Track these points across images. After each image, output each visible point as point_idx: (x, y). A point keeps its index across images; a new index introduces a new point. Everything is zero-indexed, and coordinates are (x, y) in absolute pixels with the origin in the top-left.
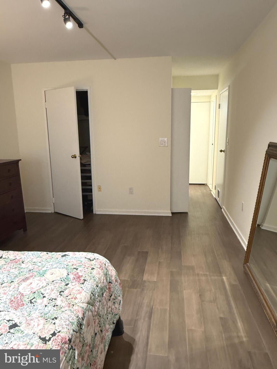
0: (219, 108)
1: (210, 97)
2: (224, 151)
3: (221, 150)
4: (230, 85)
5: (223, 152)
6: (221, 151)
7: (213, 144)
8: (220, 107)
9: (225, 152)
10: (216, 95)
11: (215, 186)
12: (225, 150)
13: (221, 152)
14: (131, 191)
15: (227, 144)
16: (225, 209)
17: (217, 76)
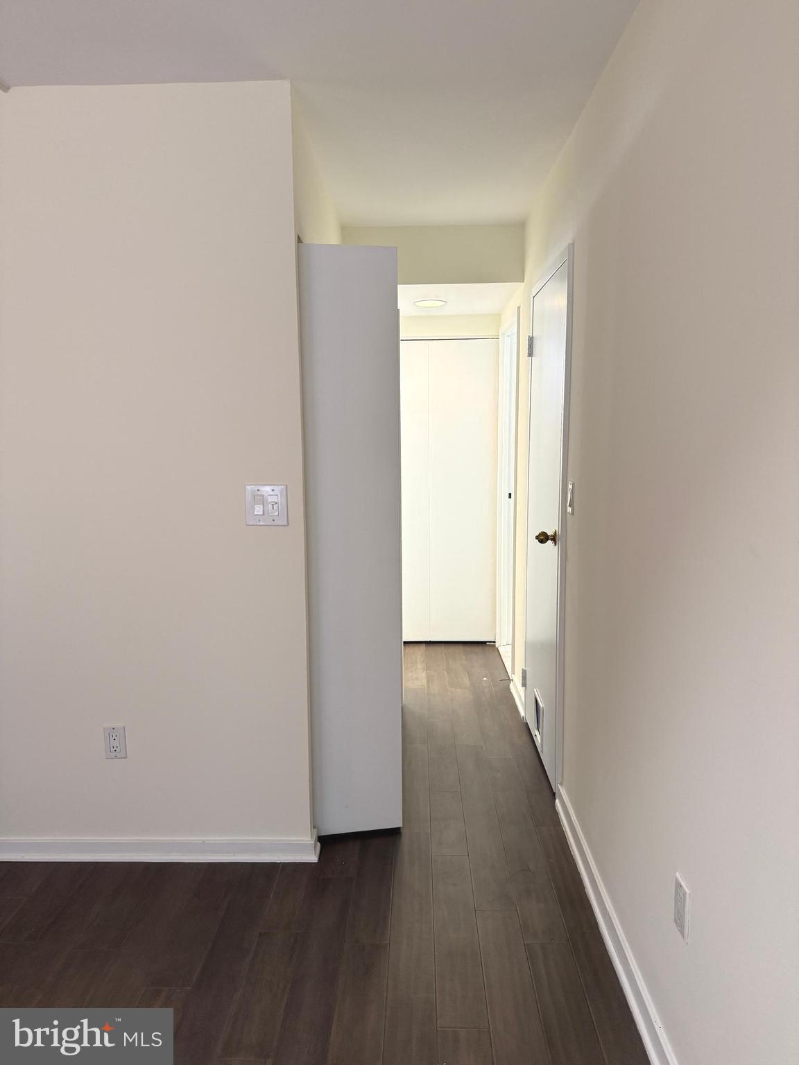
0: (530, 354)
1: (497, 317)
2: (554, 538)
3: (544, 534)
4: (573, 244)
5: (549, 542)
6: (543, 538)
7: (510, 494)
8: (536, 350)
9: (559, 543)
10: (519, 308)
11: (524, 672)
12: (559, 533)
13: (542, 542)
14: (115, 744)
15: (569, 509)
16: (568, 804)
17: (519, 228)
